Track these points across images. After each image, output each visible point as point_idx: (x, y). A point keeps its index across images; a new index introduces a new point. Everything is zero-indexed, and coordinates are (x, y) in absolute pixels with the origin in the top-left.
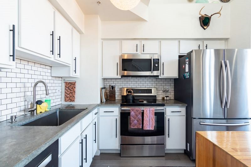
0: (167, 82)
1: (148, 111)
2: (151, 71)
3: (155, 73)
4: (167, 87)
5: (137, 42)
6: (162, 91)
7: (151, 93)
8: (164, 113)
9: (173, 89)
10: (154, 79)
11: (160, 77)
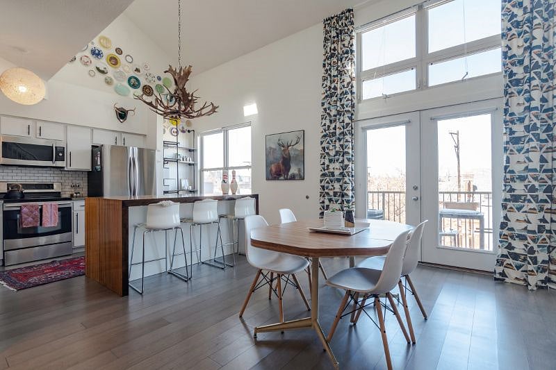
0: (77, 176)
1: (49, 207)
2: (52, 160)
3: (59, 164)
4: (78, 182)
5: (30, 123)
6: (69, 187)
7: (53, 189)
8: (71, 208)
9: (87, 184)
10: (57, 172)
11: (66, 169)
